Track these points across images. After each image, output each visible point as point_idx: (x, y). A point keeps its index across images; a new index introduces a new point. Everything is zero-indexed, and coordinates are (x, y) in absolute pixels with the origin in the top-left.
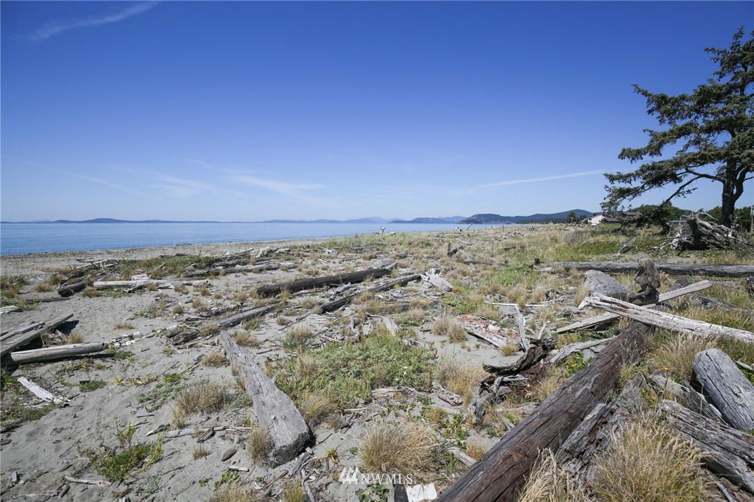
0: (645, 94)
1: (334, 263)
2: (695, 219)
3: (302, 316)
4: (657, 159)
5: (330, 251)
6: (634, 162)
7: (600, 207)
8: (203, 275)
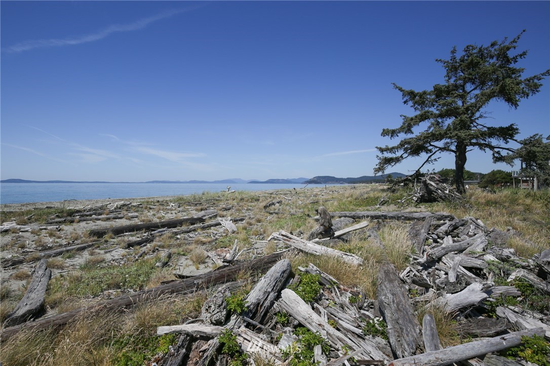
0: (401, 90)
1: (172, 213)
2: (426, 180)
3: (110, 250)
4: (409, 136)
5: (174, 205)
6: (392, 138)
7: (373, 171)
8: (60, 222)
